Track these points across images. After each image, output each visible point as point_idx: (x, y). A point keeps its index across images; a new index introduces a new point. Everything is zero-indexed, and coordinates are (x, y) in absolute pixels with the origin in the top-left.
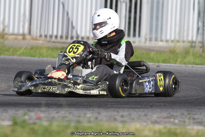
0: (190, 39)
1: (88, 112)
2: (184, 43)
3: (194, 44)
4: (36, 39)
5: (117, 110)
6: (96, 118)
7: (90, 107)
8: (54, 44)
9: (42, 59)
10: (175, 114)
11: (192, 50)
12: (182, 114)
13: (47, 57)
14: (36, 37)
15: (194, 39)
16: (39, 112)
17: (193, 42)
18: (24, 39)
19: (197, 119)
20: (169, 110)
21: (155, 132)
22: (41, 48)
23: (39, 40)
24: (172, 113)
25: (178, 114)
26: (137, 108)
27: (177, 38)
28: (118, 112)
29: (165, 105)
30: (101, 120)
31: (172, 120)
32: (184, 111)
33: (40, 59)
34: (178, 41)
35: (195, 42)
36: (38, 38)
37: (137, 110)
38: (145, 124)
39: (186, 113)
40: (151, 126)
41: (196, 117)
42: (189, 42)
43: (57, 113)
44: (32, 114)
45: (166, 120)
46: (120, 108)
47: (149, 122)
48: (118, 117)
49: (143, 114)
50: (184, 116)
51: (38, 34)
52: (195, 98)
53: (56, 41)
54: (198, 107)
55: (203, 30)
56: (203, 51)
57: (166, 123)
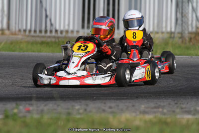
0: (169, 29)
1: (76, 104)
2: (164, 34)
3: (172, 35)
4: (15, 34)
5: (104, 101)
6: (85, 110)
7: (77, 99)
8: (33, 39)
9: (24, 53)
10: (162, 104)
11: (171, 41)
12: (169, 104)
13: (27, 51)
14: (15, 31)
15: (173, 30)
16: (27, 106)
17: (171, 33)
18: (3, 34)
19: (185, 108)
20: (156, 101)
21: (146, 122)
22: (21, 42)
23: (18, 35)
24: (159, 104)
25: (165, 104)
26: (123, 99)
27: (156, 29)
28: (105, 103)
29: (151, 96)
30: (90, 112)
31: (160, 110)
32: (170, 101)
33: (22, 53)
34: (157, 33)
35: (174, 33)
36: (17, 33)
37: (124, 101)
38: (134, 114)
39: (173, 103)
40: (141, 116)
41: (184, 106)
42: (168, 33)
43: (46, 105)
44: (21, 107)
45: (155, 110)
46: (106, 99)
47: (138, 113)
48: (106, 109)
49: (130, 105)
50: (171, 106)
51: (17, 29)
52: (179, 88)
53: (35, 35)
54: (184, 97)
55: (182, 21)
56: (182, 42)
57: (155, 112)
